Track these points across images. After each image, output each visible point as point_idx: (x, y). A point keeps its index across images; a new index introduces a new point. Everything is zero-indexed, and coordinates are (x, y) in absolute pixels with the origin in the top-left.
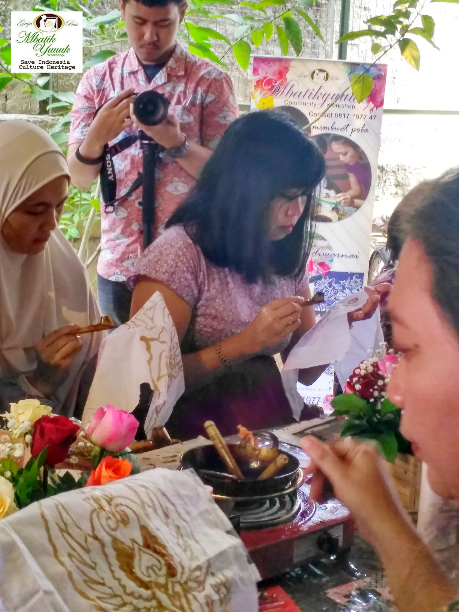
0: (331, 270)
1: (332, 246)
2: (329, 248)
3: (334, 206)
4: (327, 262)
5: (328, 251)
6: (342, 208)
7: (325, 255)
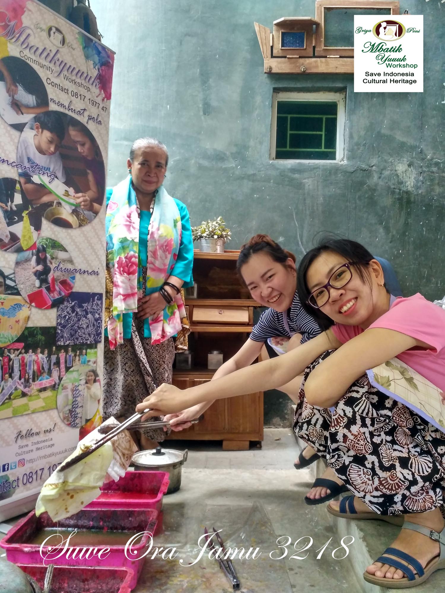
0: (74, 290)
1: (73, 258)
2: (71, 261)
3: (74, 208)
4: (69, 280)
5: (69, 266)
6: (82, 212)
7: (67, 270)
